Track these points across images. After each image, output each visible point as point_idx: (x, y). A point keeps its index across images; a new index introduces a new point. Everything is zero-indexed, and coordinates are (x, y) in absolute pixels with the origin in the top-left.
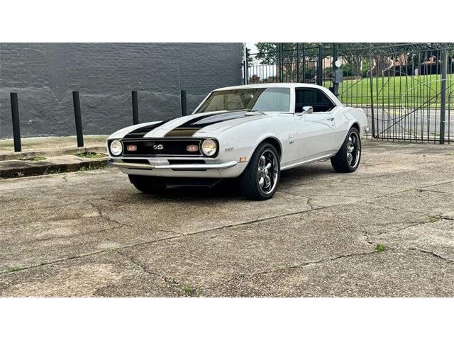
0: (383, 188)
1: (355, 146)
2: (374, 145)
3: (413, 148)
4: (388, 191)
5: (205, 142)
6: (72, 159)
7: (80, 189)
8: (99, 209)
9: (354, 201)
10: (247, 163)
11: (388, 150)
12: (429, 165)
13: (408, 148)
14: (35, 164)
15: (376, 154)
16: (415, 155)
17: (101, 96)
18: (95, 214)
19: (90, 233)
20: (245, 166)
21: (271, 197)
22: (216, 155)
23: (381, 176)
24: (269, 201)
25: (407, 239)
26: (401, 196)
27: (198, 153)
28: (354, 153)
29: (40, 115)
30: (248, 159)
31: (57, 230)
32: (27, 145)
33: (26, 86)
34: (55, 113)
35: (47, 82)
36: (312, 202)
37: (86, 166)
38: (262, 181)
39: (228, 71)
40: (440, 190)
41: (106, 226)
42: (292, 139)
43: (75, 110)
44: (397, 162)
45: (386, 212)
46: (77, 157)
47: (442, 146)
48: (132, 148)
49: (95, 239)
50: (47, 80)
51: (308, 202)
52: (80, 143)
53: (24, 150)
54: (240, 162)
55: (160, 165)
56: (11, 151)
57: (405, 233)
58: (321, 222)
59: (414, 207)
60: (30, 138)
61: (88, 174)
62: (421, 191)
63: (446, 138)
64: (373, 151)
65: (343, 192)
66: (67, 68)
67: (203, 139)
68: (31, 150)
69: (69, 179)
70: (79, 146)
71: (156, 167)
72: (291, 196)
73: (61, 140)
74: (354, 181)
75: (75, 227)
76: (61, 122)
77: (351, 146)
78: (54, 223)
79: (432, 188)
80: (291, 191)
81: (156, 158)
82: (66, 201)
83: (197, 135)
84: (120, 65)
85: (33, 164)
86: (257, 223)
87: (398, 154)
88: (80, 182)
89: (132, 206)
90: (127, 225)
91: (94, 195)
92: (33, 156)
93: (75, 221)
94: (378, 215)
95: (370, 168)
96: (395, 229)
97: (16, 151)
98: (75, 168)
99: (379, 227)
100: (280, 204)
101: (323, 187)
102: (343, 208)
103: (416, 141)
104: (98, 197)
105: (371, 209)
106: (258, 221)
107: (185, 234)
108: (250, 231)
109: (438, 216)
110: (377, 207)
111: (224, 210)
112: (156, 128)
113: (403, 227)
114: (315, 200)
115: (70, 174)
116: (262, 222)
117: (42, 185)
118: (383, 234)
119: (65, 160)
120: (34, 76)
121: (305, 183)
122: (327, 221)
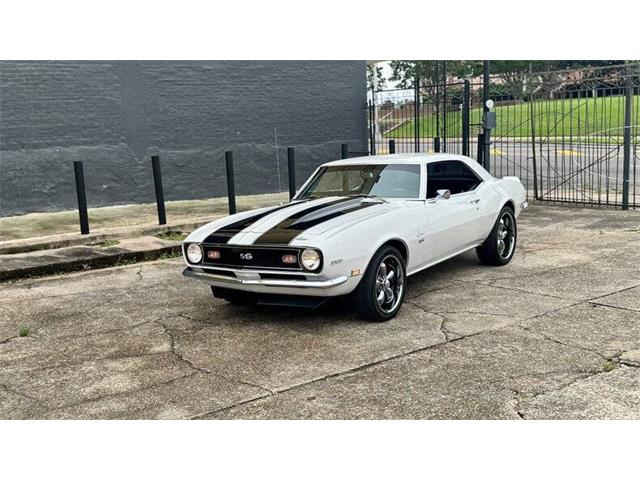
0: (544, 298)
1: (508, 229)
2: (537, 210)
4: (549, 305)
5: (304, 252)
6: (152, 243)
7: (155, 295)
8: (173, 335)
9: (503, 323)
10: (360, 277)
11: (554, 221)
12: (607, 251)
13: (580, 216)
14: (106, 251)
15: (537, 229)
16: (589, 232)
17: (191, 151)
18: (166, 347)
19: (152, 386)
20: (359, 280)
21: (394, 315)
22: (319, 269)
23: (544, 273)
24: (392, 322)
25: (572, 408)
26: (566, 316)
27: (297, 265)
28: (507, 240)
29: (116, 178)
30: (362, 271)
31: (113, 378)
32: (99, 221)
33: (97, 143)
34: (134, 175)
35: (123, 138)
36: (449, 325)
37: (168, 252)
38: (381, 296)
39: (349, 113)
40: (619, 305)
41: (176, 372)
42: (421, 237)
46: (158, 239)
47: (625, 214)
48: (214, 255)
49: (157, 399)
50: (123, 135)
51: (442, 327)
52: (162, 221)
53: (94, 231)
54: (352, 275)
55: (250, 279)
56: (75, 233)
57: (570, 393)
58: (458, 368)
59: (584, 338)
62: (595, 305)
63: (631, 200)
64: (534, 223)
65: (490, 305)
66: (148, 119)
67: (303, 249)
68: (102, 231)
69: (145, 275)
70: (160, 224)
71: (244, 282)
72: (421, 313)
73: (141, 211)
74: (506, 284)
75: (136, 372)
76: (142, 186)
77: (503, 231)
78: (112, 364)
79: (608, 300)
80: (423, 303)
81: (244, 271)
82: (134, 318)
83: (295, 243)
84: (213, 112)
85: (101, 251)
86: (371, 369)
87: (567, 229)
88: (157, 281)
89: (215, 331)
90: (203, 371)
91: (170, 306)
92: (103, 240)
93: (138, 360)
94: (535, 355)
95: (529, 257)
96: (557, 385)
97: (82, 233)
98: (155, 255)
99: (535, 379)
100: (405, 329)
101: (465, 295)
102: (489, 338)
103: (591, 204)
104: (174, 310)
105: (526, 342)
106: (373, 364)
107: (275, 390)
108: (360, 386)
109: (616, 359)
110: (535, 336)
111: (331, 342)
112: (245, 230)
113: (567, 381)
114: (453, 321)
115: (147, 266)
116: (378, 367)
117: (110, 286)
118: (540, 396)
119: (142, 245)
120: (108, 130)
121: (441, 286)
122: (466, 367)
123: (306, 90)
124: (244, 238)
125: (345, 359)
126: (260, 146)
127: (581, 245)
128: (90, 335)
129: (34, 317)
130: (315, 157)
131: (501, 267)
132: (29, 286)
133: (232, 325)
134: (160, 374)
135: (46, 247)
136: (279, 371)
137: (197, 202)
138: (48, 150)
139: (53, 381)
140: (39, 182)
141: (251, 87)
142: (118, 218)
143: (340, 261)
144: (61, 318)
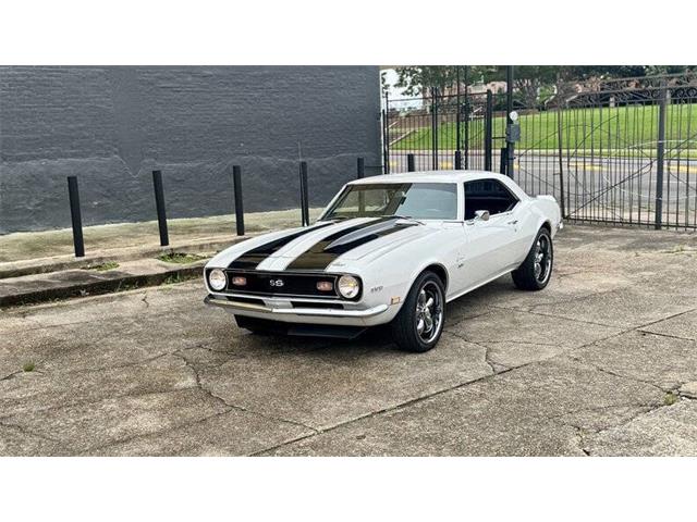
0: (590, 326)
1: (544, 251)
2: (565, 230)
3: (618, 236)
4: (595, 333)
5: (342, 279)
6: (154, 266)
7: (167, 324)
8: (197, 369)
9: (550, 353)
10: (400, 305)
12: (646, 275)
13: (608, 237)
14: (103, 275)
15: (569, 250)
16: (624, 254)
18: (190, 382)
19: (185, 425)
20: (399, 308)
22: (358, 297)
25: (639, 444)
26: (616, 345)
27: (333, 293)
28: (543, 264)
29: (108, 194)
30: (403, 300)
31: (139, 417)
32: (92, 242)
33: (87, 155)
34: (128, 190)
35: (116, 149)
36: (493, 355)
37: (172, 276)
38: (421, 325)
39: (361, 124)
40: (670, 333)
41: (208, 411)
42: (461, 262)
43: (155, 185)
44: (600, 269)
45: (598, 379)
46: (160, 262)
47: (658, 234)
48: (240, 281)
49: (193, 439)
50: (116, 146)
51: (487, 358)
52: (164, 241)
53: (88, 254)
54: (392, 303)
55: (281, 308)
56: (68, 255)
57: (634, 428)
58: (511, 402)
59: (639, 369)
60: (95, 227)
61: (176, 292)
62: (644, 333)
63: (664, 219)
64: (564, 244)
65: (534, 334)
66: (144, 129)
67: (340, 276)
68: (98, 253)
69: (151, 302)
70: (162, 245)
71: (275, 310)
72: (461, 343)
73: (136, 230)
74: (547, 310)
75: (164, 411)
76: (136, 203)
77: (540, 253)
78: (135, 402)
79: (657, 328)
80: (462, 332)
81: (273, 299)
82: (149, 350)
83: (331, 269)
84: (215, 121)
85: (100, 275)
86: (419, 405)
87: (601, 250)
88: (165, 309)
89: (241, 364)
90: (237, 409)
91: (187, 336)
92: (100, 263)
93: (163, 397)
94: (590, 388)
95: (565, 281)
96: (619, 420)
97: (77, 256)
98: (159, 279)
99: (596, 414)
100: (448, 361)
101: (505, 323)
102: (538, 370)
103: (622, 224)
104: (192, 341)
105: (578, 374)
106: (420, 400)
107: (320, 429)
108: (411, 423)
109: (675, 392)
110: (586, 367)
111: (371, 375)
112: (273, 255)
113: (629, 415)
114: (497, 351)
115: (151, 291)
116: (426, 402)
117: (114, 315)
118: (603, 432)
119: (143, 268)
120: (98, 141)
121: (478, 313)
122: (519, 401)
123: (315, 98)
124: (275, 263)
125: (390, 395)
126: (264, 159)
127: (617, 268)
128: (104, 369)
129: (36, 349)
130: (326, 172)
131: (537, 292)
132: (24, 315)
133: (259, 357)
134: (190, 412)
135: (38, 271)
136: (320, 407)
137: (197, 220)
138: (33, 164)
139: (72, 421)
140: (23, 199)
141: (256, 95)
142: (113, 238)
143: (380, 288)
144: (67, 351)
